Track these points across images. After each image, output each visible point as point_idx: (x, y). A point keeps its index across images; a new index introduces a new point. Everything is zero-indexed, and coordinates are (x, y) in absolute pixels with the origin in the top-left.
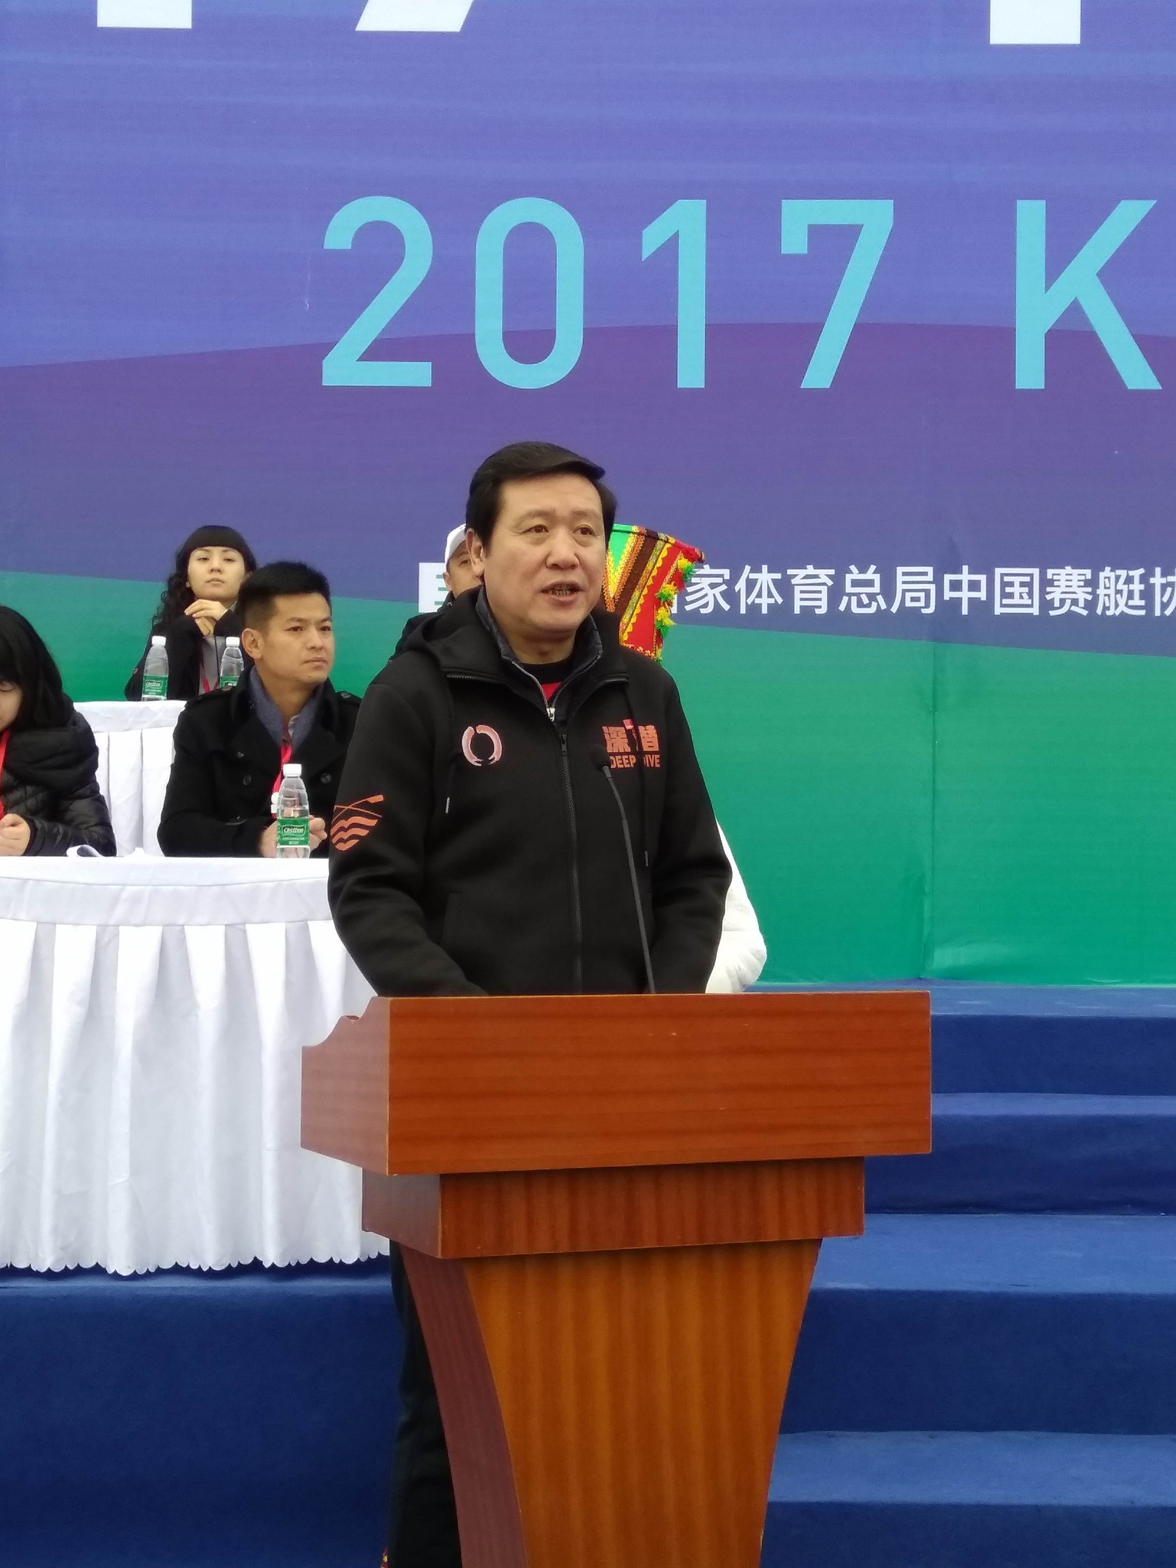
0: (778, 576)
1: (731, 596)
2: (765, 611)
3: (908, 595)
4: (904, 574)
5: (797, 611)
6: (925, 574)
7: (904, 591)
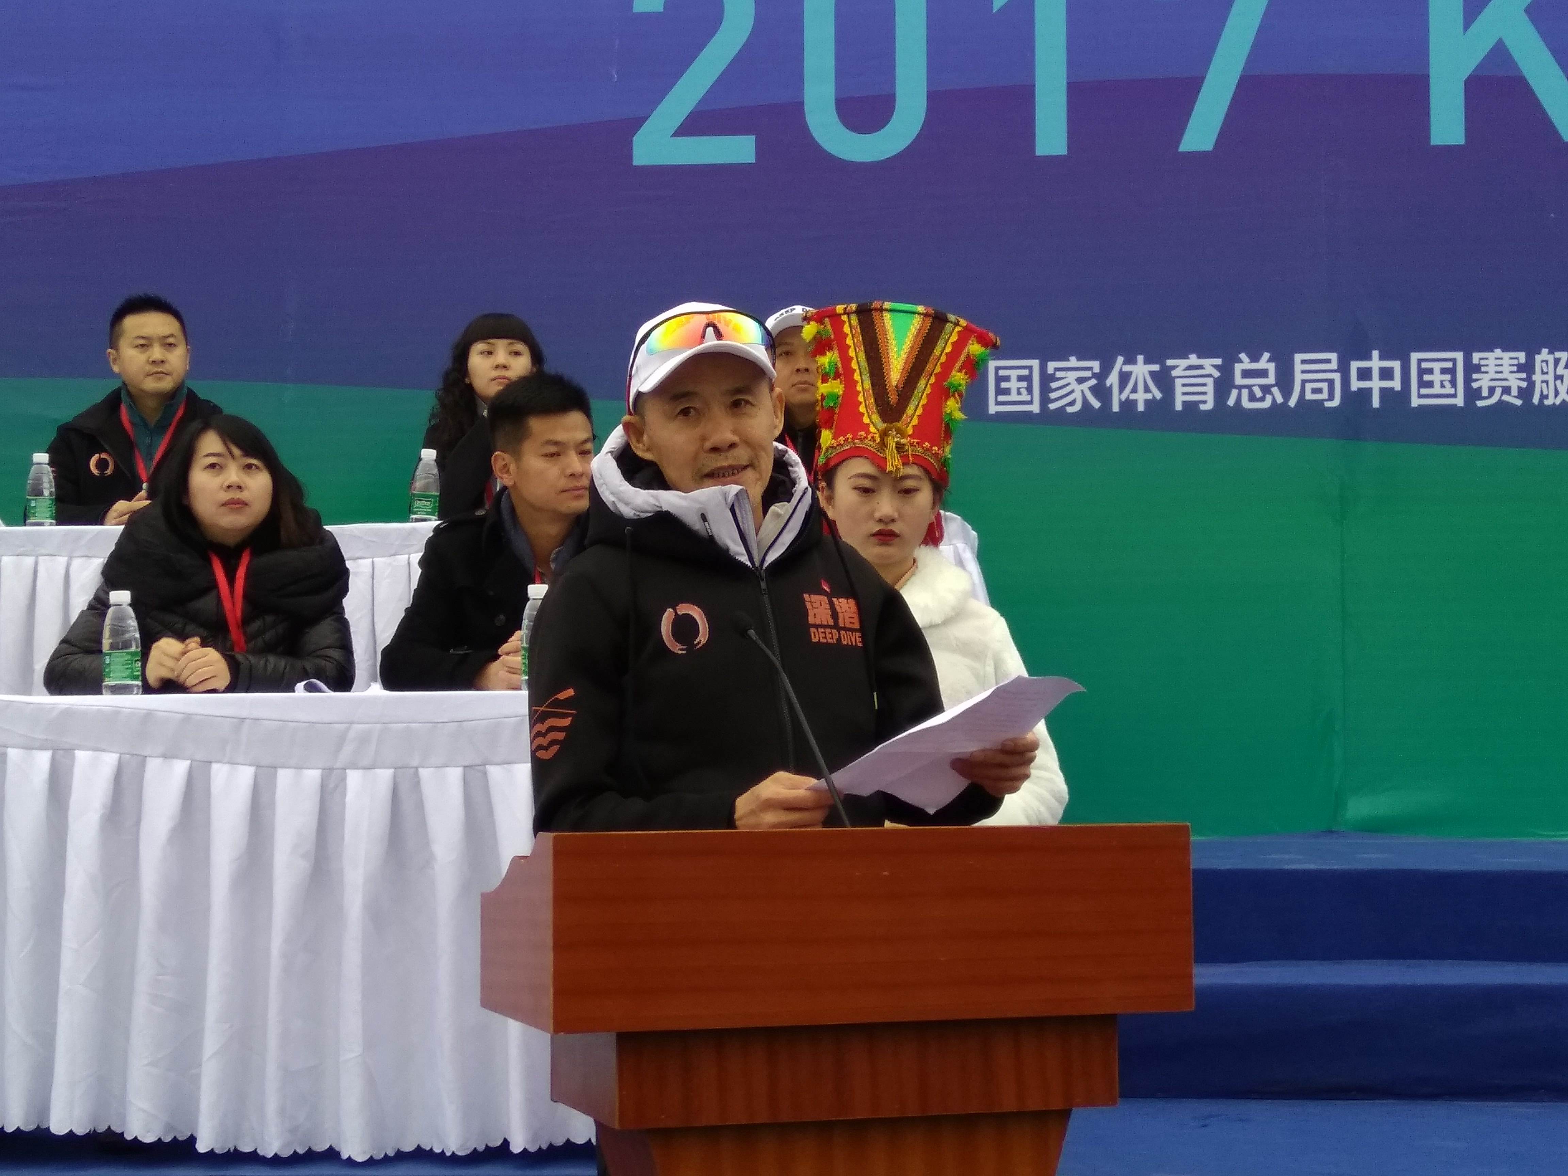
0: (1156, 367)
1: (1101, 392)
2: (1141, 408)
3: (1309, 387)
4: (1304, 362)
5: (1179, 407)
6: (1328, 361)
7: (1304, 382)
